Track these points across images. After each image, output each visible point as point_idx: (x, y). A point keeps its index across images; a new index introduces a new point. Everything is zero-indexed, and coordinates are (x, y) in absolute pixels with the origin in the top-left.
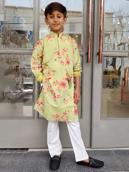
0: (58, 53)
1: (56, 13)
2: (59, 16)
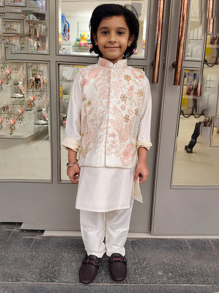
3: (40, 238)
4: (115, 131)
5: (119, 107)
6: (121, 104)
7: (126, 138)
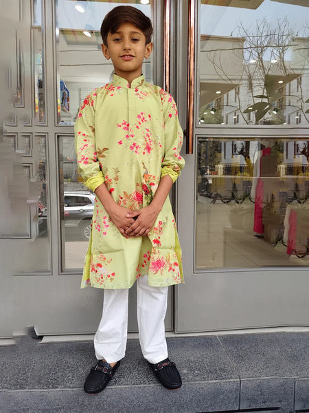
0: (126, 126)
1: (127, 30)
2: (136, 37)
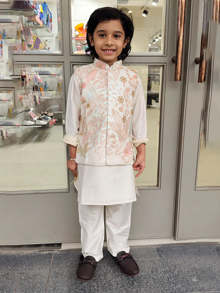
3: (59, 253)
4: (114, 133)
5: (117, 109)
6: (119, 107)
7: (125, 137)
